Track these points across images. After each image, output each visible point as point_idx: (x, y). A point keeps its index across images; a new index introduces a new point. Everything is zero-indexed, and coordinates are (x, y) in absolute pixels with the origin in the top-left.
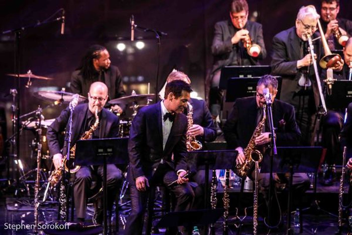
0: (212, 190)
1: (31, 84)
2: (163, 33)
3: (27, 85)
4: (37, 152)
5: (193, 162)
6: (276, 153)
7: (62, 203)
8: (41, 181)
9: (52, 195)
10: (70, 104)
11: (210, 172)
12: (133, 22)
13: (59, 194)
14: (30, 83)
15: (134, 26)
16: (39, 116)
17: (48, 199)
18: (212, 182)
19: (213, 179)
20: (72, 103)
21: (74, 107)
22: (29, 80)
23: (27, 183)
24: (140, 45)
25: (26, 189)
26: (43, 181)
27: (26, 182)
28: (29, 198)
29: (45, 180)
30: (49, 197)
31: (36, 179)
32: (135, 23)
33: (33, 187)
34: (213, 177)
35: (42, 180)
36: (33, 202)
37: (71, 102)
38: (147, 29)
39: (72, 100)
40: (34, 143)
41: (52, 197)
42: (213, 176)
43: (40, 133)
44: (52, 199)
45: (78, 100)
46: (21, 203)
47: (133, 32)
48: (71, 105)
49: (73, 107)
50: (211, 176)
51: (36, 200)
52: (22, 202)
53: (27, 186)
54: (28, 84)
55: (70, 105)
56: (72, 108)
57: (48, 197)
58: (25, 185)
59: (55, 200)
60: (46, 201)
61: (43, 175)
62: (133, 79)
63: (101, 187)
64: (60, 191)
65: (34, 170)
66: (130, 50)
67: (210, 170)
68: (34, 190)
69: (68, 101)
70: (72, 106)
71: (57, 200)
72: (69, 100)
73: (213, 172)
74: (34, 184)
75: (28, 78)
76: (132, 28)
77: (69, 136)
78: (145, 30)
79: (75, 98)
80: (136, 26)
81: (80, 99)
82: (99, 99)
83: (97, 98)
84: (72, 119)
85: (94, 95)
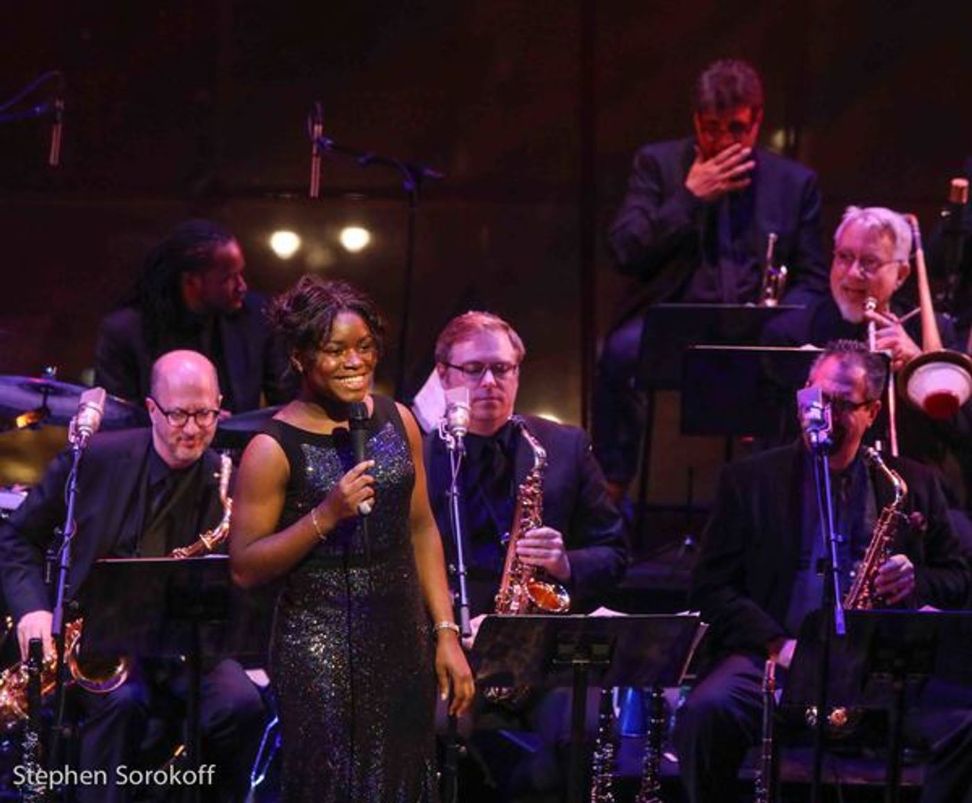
0: (595, 761)
2: (428, 172)
5: (528, 658)
6: (842, 631)
10: (72, 423)
12: (318, 129)
15: (321, 144)
18: (599, 735)
19: (603, 723)
20: (81, 421)
21: (84, 434)
24: (355, 239)
32: (325, 133)
34: (603, 716)
37: (74, 418)
39: (81, 408)
42: (601, 712)
45: (100, 407)
47: (316, 164)
48: (77, 426)
49: (81, 437)
55: (71, 429)
56: (78, 438)
63: (181, 744)
67: (589, 690)
69: (65, 412)
70: (78, 434)
72: (72, 413)
73: (602, 694)
76: (315, 151)
77: (63, 545)
78: (362, 160)
79: (91, 404)
80: (329, 142)
81: (109, 409)
82: (194, 415)
83: (191, 412)
84: (76, 482)
85: (178, 403)
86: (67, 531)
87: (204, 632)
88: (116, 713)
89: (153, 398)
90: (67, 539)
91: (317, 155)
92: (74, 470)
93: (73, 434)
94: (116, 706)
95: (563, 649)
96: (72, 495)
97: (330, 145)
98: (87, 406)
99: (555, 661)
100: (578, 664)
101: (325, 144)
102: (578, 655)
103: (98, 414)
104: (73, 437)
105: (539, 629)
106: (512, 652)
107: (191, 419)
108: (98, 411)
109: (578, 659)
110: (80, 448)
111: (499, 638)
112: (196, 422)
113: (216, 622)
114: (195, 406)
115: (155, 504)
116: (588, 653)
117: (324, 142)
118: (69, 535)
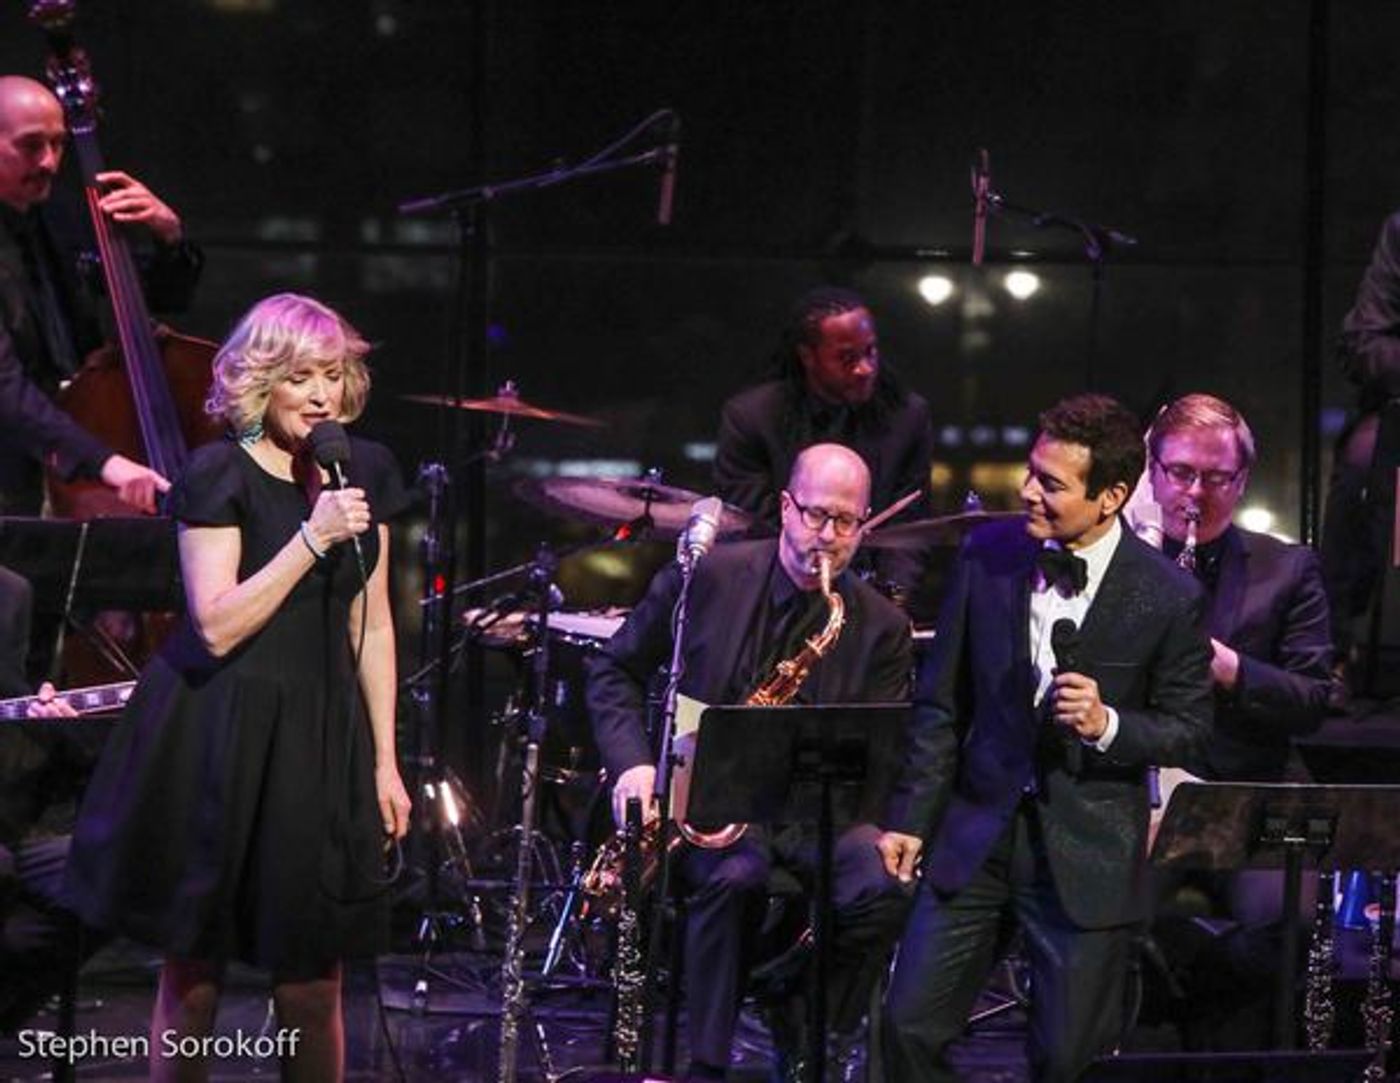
0: (1311, 961)
1: (510, 443)
2: (1116, 236)
3: (492, 448)
4: (525, 753)
7: (621, 987)
8: (538, 885)
9: (583, 951)
10: (682, 539)
11: (1309, 878)
12: (984, 182)
13: (614, 946)
14: (505, 439)
15: (986, 200)
16: (540, 586)
17: (564, 967)
18: (1316, 930)
20: (692, 538)
22: (505, 426)
23: (476, 891)
24: (1022, 284)
25: (470, 917)
26: (547, 883)
27: (472, 883)
28: (484, 957)
29: (552, 877)
30: (569, 959)
31: (515, 873)
32: (993, 188)
33: (501, 911)
34: (1321, 907)
35: (542, 880)
36: (495, 978)
37: (684, 534)
38: (1046, 216)
39: (692, 521)
40: (511, 711)
41: (584, 958)
43: (541, 666)
44: (582, 967)
45: (714, 521)
46: (446, 977)
47: (980, 225)
48: (687, 544)
49: (692, 557)
50: (1308, 902)
51: (509, 968)
52: (448, 974)
53: (473, 901)
54: (500, 442)
55: (680, 548)
56: (688, 559)
57: (565, 957)
58: (465, 899)
59: (594, 973)
60: (557, 977)
61: (547, 858)
62: (982, 435)
63: (808, 926)
64: (617, 933)
65: (505, 831)
66: (977, 306)
67: (1305, 874)
68: (504, 922)
69: (673, 526)
70: (689, 553)
71: (604, 974)
72: (680, 527)
73: (1321, 879)
74: (504, 895)
75: (501, 415)
76: (979, 209)
77: (669, 686)
78: (1037, 221)
79: (705, 517)
80: (997, 198)
81: (725, 519)
82: (835, 519)
83: (831, 513)
84: (685, 611)
85: (818, 500)
86: (674, 669)
87: (837, 795)
88: (727, 893)
89: (790, 492)
90: (673, 680)
91: (982, 215)
92: (683, 597)
93: (682, 553)
94: (727, 887)
95: (1273, 824)
96: (680, 626)
97: (997, 202)
98: (701, 520)
99: (1263, 839)
100: (1292, 843)
101: (992, 200)
102: (1289, 833)
103: (711, 529)
104: (683, 557)
105: (1244, 799)
106: (1210, 826)
107: (831, 522)
108: (712, 525)
109: (1290, 837)
110: (690, 569)
111: (1195, 810)
112: (835, 527)
113: (851, 783)
114: (837, 507)
115: (779, 629)
116: (1303, 830)
117: (991, 198)
118: (676, 674)
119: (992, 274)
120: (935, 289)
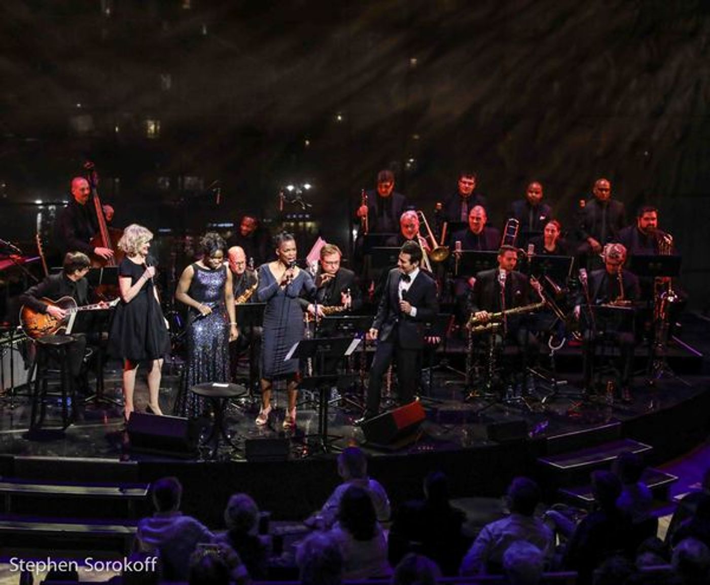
24: (307, 186)
47: (282, 202)
62: (301, 216)
66: (299, 191)
76: (281, 199)
119: (301, 185)
120: (290, 188)
